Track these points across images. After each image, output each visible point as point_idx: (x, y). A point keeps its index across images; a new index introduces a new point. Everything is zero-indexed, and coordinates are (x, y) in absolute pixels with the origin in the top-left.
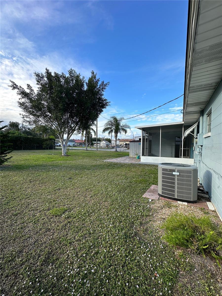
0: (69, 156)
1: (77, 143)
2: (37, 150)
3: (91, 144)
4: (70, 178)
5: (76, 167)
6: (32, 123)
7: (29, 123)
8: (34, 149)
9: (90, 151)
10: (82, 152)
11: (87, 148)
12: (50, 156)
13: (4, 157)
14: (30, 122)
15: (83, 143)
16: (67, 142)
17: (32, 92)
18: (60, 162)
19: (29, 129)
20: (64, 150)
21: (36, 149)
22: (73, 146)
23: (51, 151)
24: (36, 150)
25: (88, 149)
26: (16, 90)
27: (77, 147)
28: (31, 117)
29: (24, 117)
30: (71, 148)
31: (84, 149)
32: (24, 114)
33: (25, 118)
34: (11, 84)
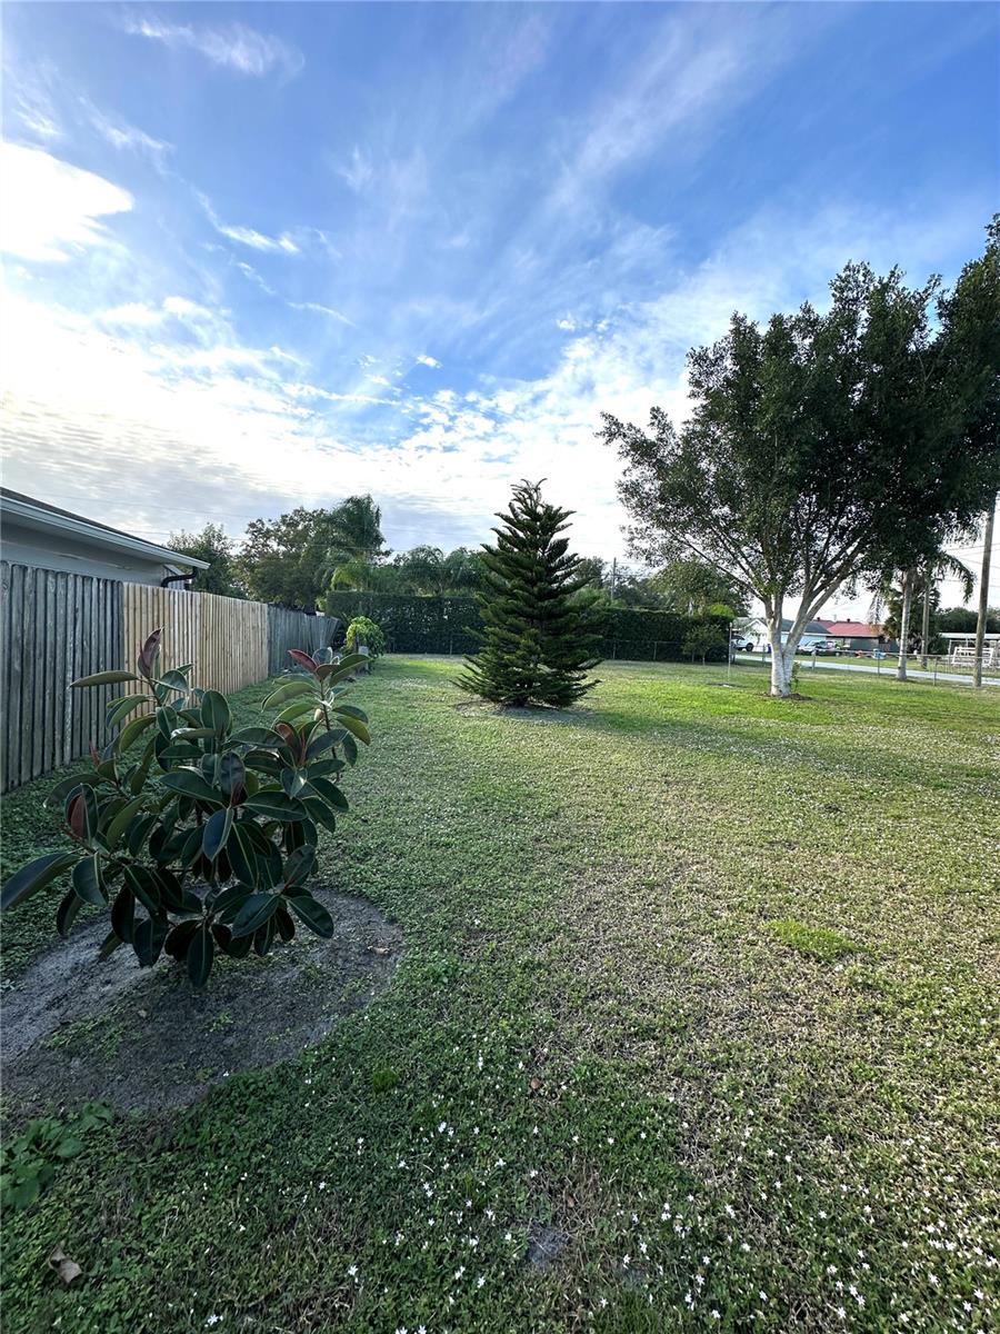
0: (804, 699)
1: (840, 641)
2: (659, 661)
3: (930, 646)
4: (830, 809)
5: (858, 762)
6: (658, 558)
7: (647, 558)
8: (653, 660)
9: (930, 688)
10: (871, 684)
11: (902, 669)
12: (716, 691)
13: (578, 679)
14: (648, 555)
15: (877, 641)
16: (801, 635)
17: (664, 436)
18: (765, 721)
19: (632, 580)
20: (781, 671)
21: (657, 660)
22: (818, 654)
23: (713, 669)
24: (657, 663)
25: (909, 673)
26: (618, 442)
27: (837, 657)
28: (658, 532)
29: (632, 539)
30: (806, 663)
31: (883, 670)
32: (634, 523)
33: (636, 542)
34: (602, 425)
